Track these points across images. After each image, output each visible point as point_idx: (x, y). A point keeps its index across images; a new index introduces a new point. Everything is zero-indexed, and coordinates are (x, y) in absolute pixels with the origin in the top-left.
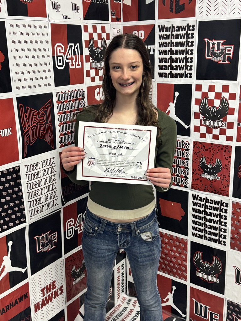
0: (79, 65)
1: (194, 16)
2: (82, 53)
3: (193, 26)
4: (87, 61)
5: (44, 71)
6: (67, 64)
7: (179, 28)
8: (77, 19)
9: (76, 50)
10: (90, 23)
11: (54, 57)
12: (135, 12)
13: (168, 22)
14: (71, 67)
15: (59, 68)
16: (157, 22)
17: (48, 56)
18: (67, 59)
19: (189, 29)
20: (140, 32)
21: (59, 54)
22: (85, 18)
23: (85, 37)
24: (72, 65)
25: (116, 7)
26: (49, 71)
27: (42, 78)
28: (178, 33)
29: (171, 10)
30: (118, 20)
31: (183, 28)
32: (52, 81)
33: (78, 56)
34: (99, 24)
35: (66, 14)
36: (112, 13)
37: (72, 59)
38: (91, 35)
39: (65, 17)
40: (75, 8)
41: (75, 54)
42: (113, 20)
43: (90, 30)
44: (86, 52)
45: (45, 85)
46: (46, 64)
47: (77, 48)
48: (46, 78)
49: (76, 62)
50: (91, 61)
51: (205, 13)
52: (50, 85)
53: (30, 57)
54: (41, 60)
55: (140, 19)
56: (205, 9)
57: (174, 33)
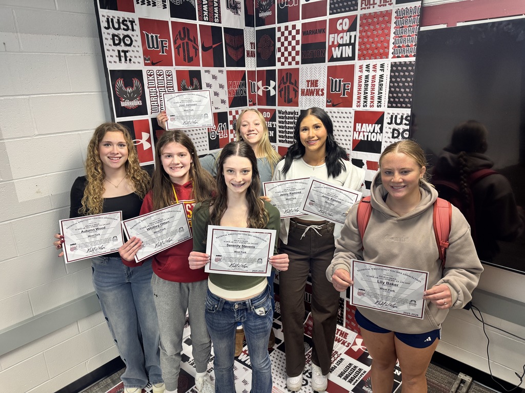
0: (225, 136)
1: (298, 106)
2: (228, 128)
3: (297, 113)
4: (232, 132)
5: (203, 142)
6: (218, 136)
7: (290, 113)
8: (225, 108)
9: (224, 127)
10: (234, 110)
11: (209, 133)
12: (264, 100)
13: (284, 109)
14: (220, 138)
15: (212, 139)
16: (277, 108)
17: (205, 133)
18: (218, 133)
19: (295, 114)
20: (268, 113)
21: (212, 131)
22: (230, 107)
23: (230, 118)
24: (221, 137)
25: (252, 97)
26: (206, 141)
27: (201, 146)
28: (289, 116)
29: (285, 101)
30: (254, 104)
31: (292, 113)
32: (208, 147)
33: (225, 130)
34: (240, 109)
35: (216, 107)
36: (249, 101)
37: (221, 133)
38: (234, 117)
39: (216, 108)
40: (223, 102)
41: (223, 129)
42: (250, 105)
43: (234, 113)
44: (231, 127)
45: (203, 150)
46: (203, 137)
47: (225, 126)
48: (204, 145)
49: (224, 134)
50: (234, 133)
51: (304, 105)
52: (206, 149)
53: (194, 134)
54: (201, 135)
55: (267, 105)
56: (304, 102)
57: (287, 116)
